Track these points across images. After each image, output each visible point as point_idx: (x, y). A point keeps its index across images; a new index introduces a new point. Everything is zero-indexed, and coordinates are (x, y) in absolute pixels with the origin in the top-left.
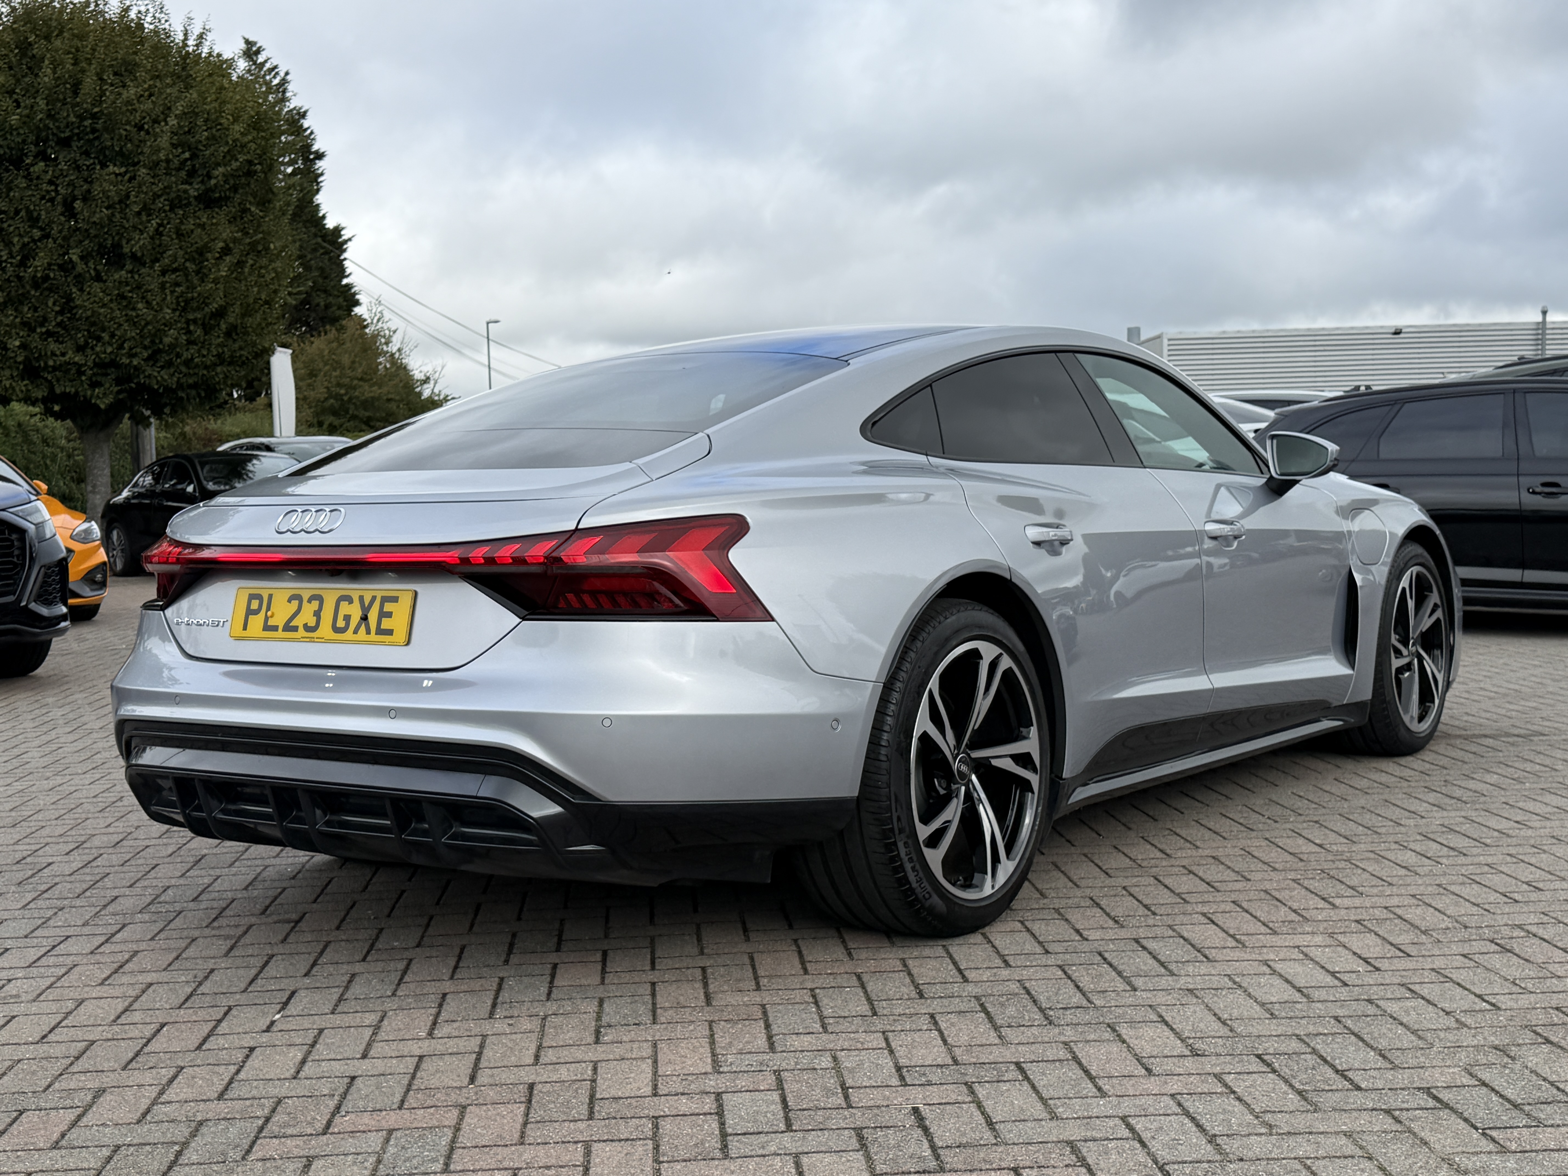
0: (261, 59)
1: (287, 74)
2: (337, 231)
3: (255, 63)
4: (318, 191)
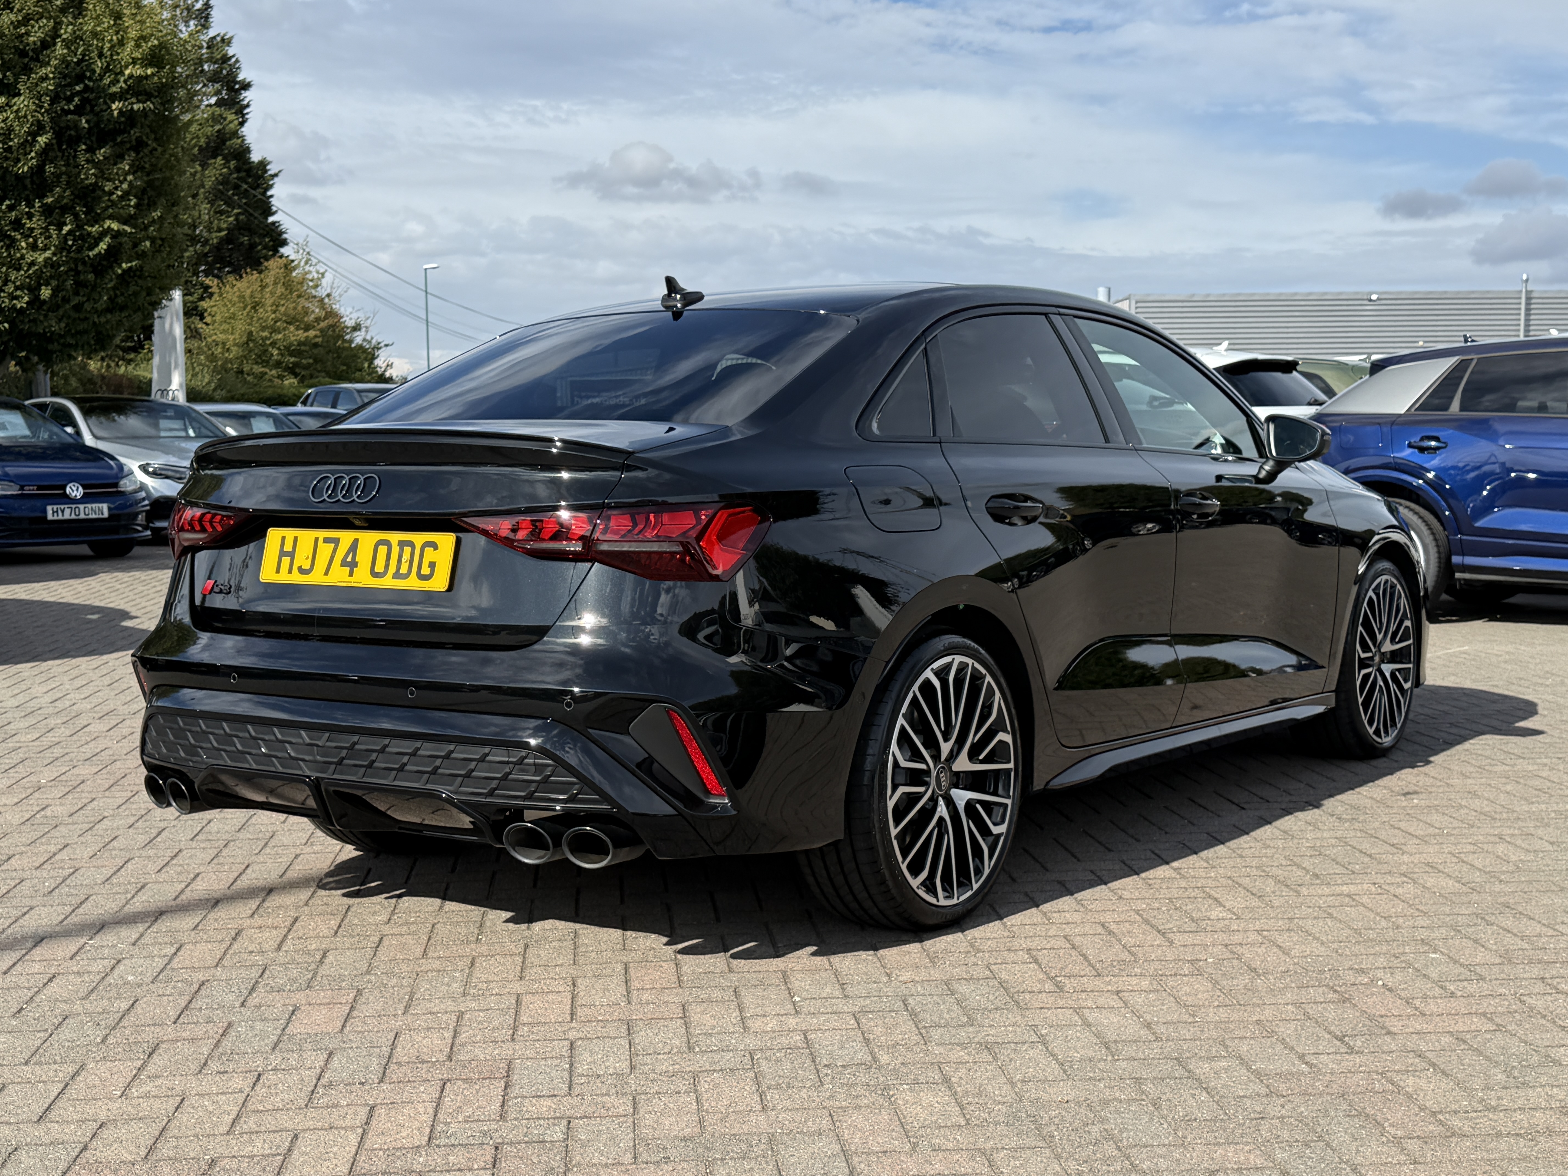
2: (263, 165)
4: (242, 124)
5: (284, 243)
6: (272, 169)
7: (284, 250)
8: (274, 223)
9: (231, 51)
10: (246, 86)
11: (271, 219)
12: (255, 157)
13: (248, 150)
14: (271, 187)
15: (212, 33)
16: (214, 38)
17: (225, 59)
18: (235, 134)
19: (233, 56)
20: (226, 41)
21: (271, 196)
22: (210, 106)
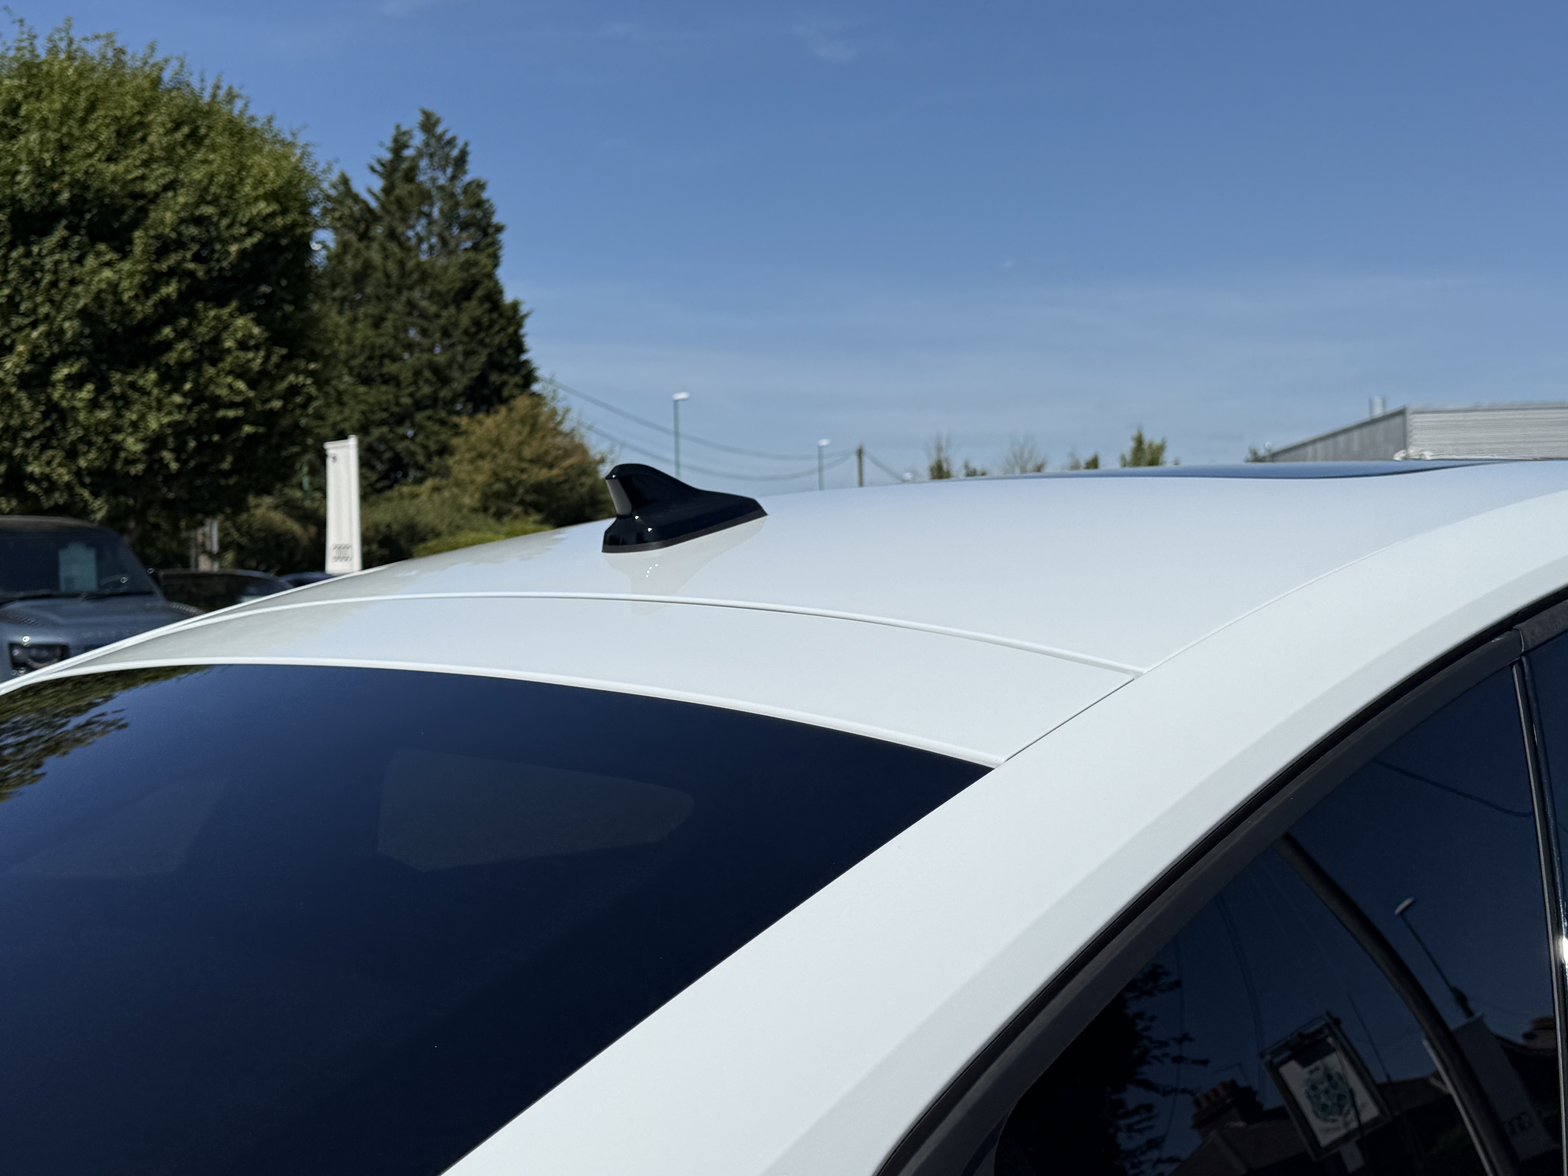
0: (439, 130)
1: (466, 144)
2: (515, 306)
3: (434, 136)
4: (496, 265)
5: (535, 380)
6: (524, 309)
7: (536, 387)
8: (526, 362)
9: (485, 195)
10: (499, 229)
11: (524, 357)
12: (508, 298)
13: (500, 292)
14: (519, 325)
15: (467, 178)
16: (470, 184)
17: (479, 204)
18: (490, 276)
19: (488, 201)
20: (481, 186)
21: (524, 336)
22: (466, 250)
